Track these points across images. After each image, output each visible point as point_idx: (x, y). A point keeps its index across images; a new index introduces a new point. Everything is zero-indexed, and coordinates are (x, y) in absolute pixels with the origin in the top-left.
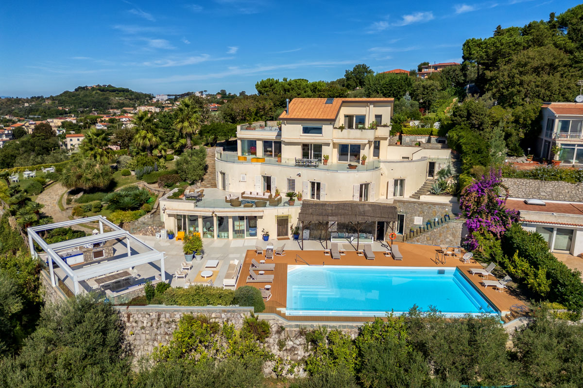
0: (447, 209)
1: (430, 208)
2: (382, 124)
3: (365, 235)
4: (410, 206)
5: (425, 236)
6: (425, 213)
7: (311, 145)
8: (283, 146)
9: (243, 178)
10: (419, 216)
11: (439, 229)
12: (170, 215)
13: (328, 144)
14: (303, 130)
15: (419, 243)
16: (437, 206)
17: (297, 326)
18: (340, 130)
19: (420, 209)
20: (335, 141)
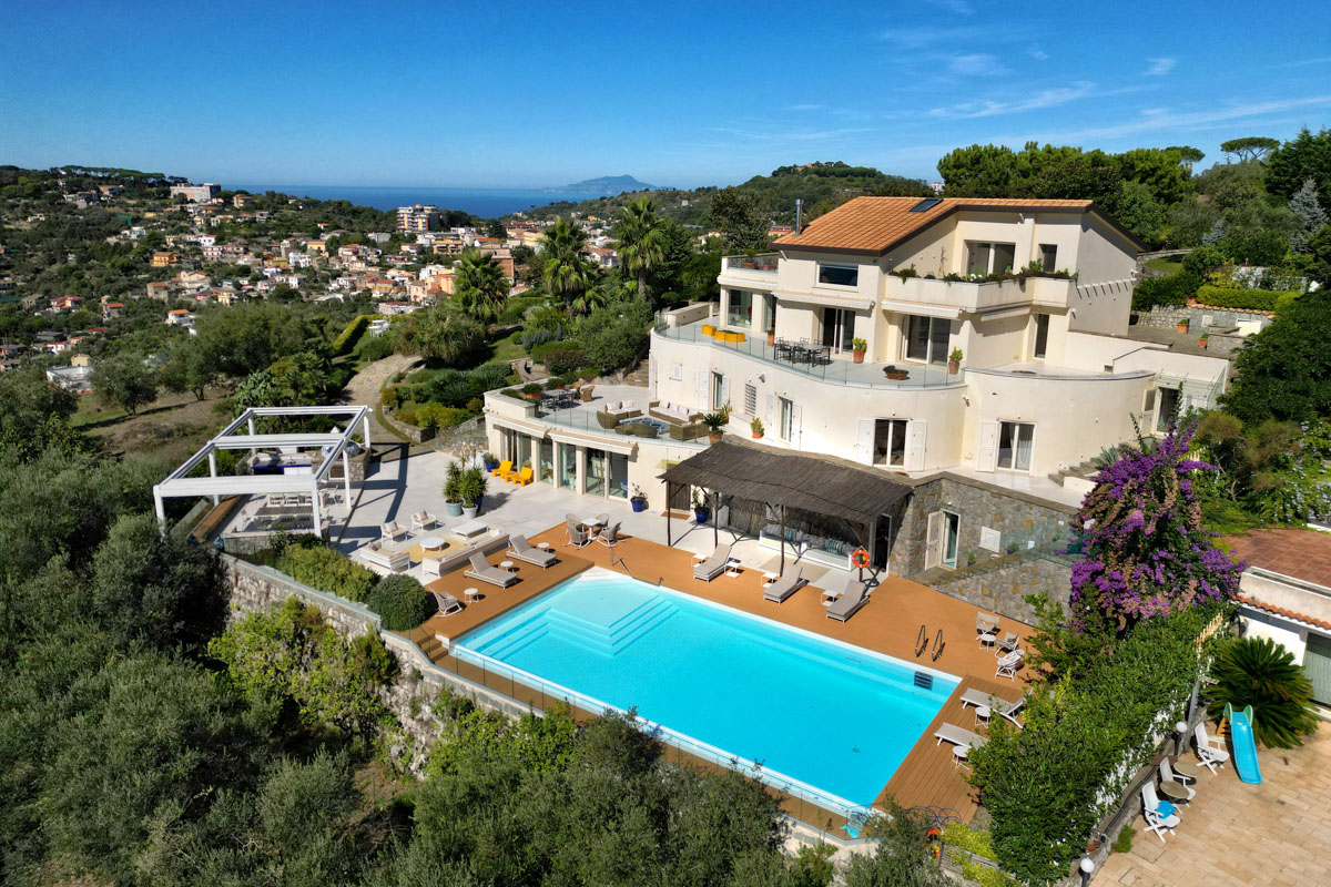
0: (1061, 523)
1: (1018, 509)
2: (1056, 271)
3: (838, 544)
4: (971, 494)
5: (978, 580)
6: (1007, 521)
7: (840, 311)
8: (778, 308)
9: (677, 373)
10: (991, 527)
11: (1012, 570)
12: (495, 427)
13: (867, 313)
14: (821, 275)
15: (964, 598)
16: (1035, 509)
17: (442, 679)
18: (900, 280)
19: (994, 508)
20: (888, 306)
